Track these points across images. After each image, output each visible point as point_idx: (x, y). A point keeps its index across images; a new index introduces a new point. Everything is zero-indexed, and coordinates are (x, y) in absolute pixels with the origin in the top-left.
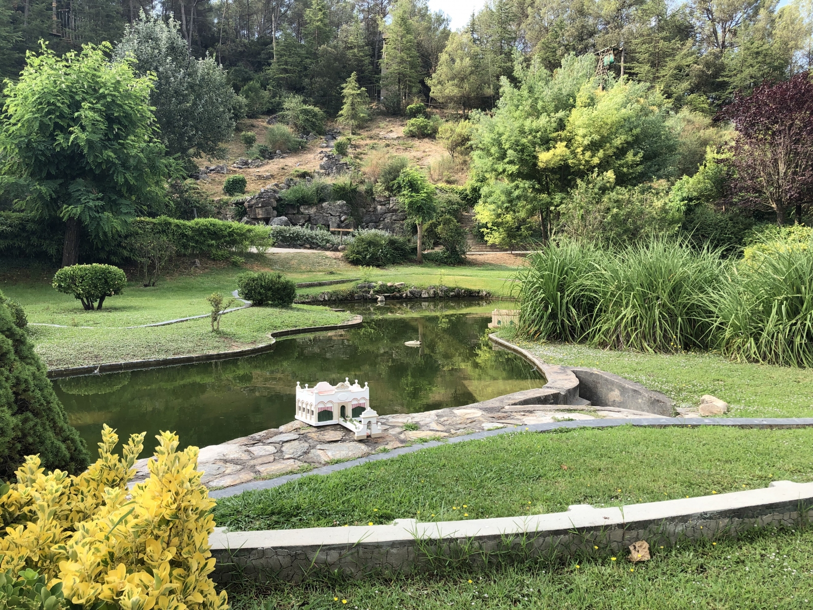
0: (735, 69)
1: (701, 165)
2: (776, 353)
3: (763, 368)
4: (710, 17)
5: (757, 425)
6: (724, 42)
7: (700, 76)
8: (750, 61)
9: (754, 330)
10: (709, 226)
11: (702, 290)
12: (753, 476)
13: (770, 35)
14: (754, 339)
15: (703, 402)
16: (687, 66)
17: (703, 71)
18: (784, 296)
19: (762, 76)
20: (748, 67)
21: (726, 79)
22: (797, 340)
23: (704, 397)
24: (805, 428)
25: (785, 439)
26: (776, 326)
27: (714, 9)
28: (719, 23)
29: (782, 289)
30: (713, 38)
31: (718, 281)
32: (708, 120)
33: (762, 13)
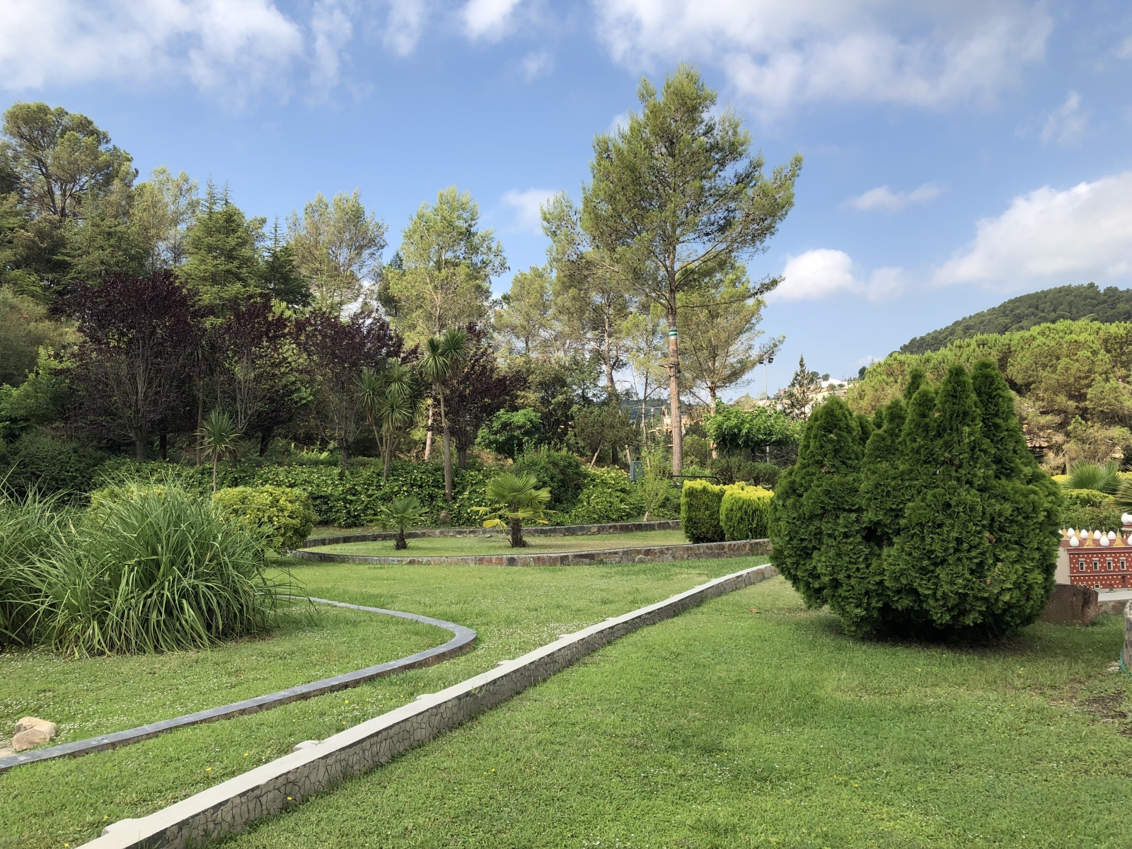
0: (80, 248)
1: (31, 371)
2: (127, 638)
3: (110, 661)
4: (44, 170)
5: (94, 748)
6: (63, 209)
7: (29, 248)
8: (100, 241)
9: (98, 610)
10: (43, 459)
11: (22, 558)
12: (83, 826)
13: (126, 214)
14: (99, 623)
15: (19, 729)
16: (9, 229)
17: (34, 242)
18: (136, 559)
19: (117, 264)
20: (98, 249)
21: (67, 258)
22: (154, 616)
23: (21, 721)
24: (157, 737)
25: (129, 759)
26: (126, 600)
27: (49, 161)
28: (56, 181)
29: (135, 550)
30: (47, 200)
31: (49, 544)
32: (41, 310)
33: (116, 185)
